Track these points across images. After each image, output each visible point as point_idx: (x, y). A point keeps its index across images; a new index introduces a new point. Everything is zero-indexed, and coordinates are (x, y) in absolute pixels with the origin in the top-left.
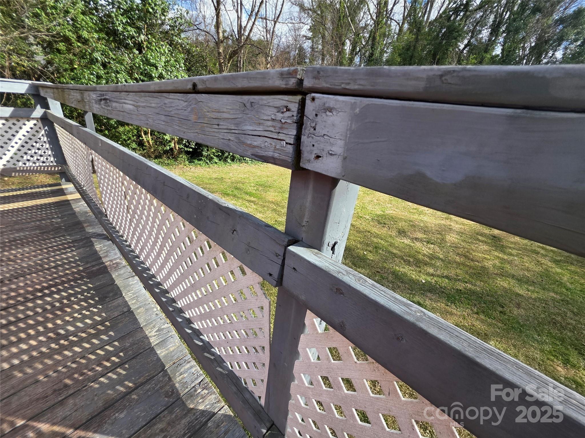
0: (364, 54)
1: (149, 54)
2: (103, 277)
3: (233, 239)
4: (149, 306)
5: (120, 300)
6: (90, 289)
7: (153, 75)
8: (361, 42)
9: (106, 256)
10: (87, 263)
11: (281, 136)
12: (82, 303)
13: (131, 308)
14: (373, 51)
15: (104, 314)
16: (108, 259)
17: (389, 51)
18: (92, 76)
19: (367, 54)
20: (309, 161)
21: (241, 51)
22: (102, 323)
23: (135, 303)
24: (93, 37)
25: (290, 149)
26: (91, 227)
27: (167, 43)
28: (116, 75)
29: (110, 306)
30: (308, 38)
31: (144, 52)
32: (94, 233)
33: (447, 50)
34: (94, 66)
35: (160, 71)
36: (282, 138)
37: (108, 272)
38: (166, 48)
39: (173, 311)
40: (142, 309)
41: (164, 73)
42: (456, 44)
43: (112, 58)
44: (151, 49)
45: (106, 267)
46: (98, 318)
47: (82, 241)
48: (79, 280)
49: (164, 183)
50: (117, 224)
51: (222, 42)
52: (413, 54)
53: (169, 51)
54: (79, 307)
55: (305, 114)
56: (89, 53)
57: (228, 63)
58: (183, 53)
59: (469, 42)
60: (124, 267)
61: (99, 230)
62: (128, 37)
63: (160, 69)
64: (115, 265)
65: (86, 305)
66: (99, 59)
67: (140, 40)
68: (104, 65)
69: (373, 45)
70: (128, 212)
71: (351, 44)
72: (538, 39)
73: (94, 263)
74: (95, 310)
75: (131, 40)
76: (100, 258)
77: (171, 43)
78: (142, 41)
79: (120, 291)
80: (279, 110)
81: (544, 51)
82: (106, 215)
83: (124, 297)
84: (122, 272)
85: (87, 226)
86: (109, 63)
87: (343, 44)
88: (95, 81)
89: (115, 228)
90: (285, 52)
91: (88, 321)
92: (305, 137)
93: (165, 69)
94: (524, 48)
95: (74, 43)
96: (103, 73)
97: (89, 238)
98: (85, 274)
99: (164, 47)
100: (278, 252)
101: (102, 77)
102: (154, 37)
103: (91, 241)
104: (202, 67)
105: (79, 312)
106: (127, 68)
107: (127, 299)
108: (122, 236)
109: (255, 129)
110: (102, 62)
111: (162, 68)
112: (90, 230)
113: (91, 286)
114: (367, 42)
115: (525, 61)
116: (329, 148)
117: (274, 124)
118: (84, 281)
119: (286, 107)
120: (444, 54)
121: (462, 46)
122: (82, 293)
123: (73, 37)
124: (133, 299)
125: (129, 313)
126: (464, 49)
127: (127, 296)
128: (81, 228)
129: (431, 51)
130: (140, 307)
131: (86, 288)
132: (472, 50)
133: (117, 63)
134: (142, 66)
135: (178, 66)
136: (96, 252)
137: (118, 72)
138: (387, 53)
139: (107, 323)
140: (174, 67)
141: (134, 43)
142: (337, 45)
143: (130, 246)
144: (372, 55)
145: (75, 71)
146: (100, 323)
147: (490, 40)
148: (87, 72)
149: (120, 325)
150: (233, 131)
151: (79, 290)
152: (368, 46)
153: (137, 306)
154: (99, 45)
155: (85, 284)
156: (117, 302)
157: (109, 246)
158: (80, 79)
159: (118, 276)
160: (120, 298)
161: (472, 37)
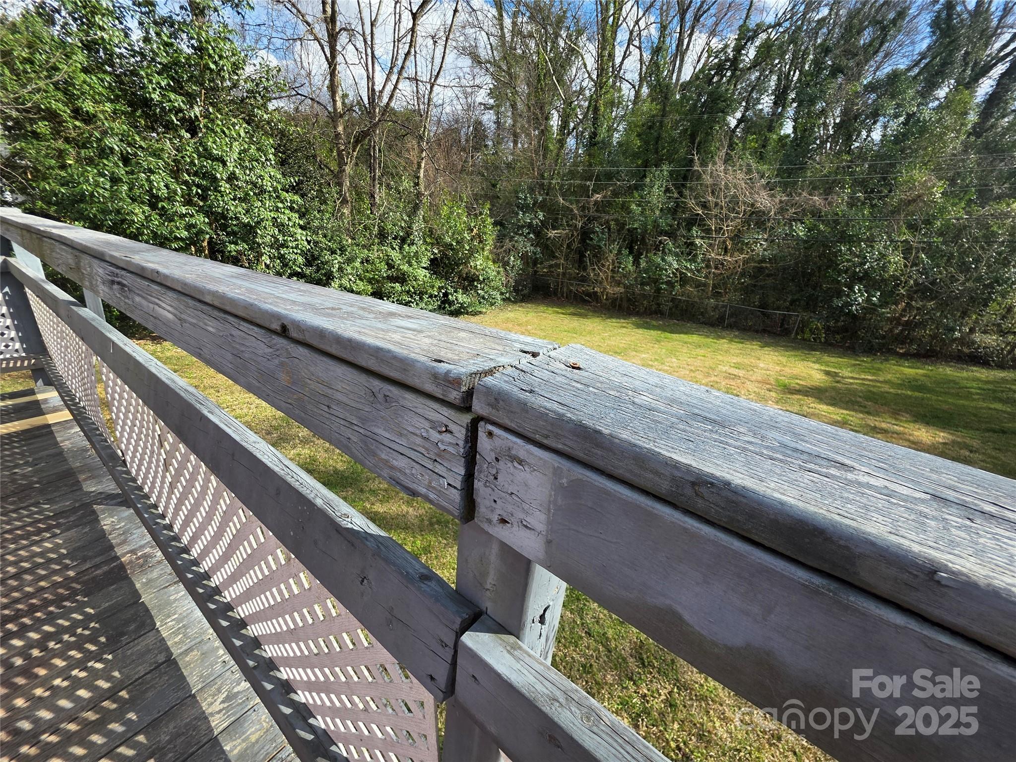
0: (582, 132)
1: (211, 140)
2: (115, 590)
3: (362, 595)
4: (208, 645)
5: (150, 639)
6: (89, 618)
7: (218, 176)
8: (576, 115)
9: (124, 542)
10: (84, 560)
11: (439, 469)
12: (72, 653)
13: (172, 654)
14: (595, 128)
15: (116, 674)
16: (127, 548)
17: (621, 128)
18: (102, 179)
19: (586, 134)
20: (489, 521)
21: (374, 131)
22: (111, 694)
23: (181, 642)
24: (103, 112)
25: (456, 496)
26: (94, 481)
27: (243, 119)
28: (149, 176)
29: (129, 652)
30: (487, 107)
31: (200, 135)
32: (101, 493)
33: (711, 128)
34: (105, 162)
35: (231, 169)
36: (440, 473)
37: (127, 578)
38: (242, 129)
39: (255, 668)
40: (195, 652)
41: (237, 171)
42: (725, 120)
43: (141, 147)
44: (212, 130)
45: (122, 567)
46: (104, 684)
47: (74, 513)
48: (66, 599)
49: (233, 455)
50: (144, 483)
51: (341, 116)
52: (659, 134)
53: (246, 133)
54: (64, 663)
55: (478, 450)
56: (97, 138)
57: (354, 151)
58: (272, 135)
59: (743, 116)
60: (159, 562)
61: (109, 486)
62: (170, 111)
63: (231, 166)
64: (141, 561)
65: (79, 656)
66: (117, 148)
67: (192, 115)
68: (126, 160)
69: (595, 119)
70: (166, 469)
71: (560, 116)
72: (844, 113)
73: (98, 560)
74: (99, 666)
75: (176, 115)
76: (111, 547)
77: (250, 119)
78: (196, 117)
79: (151, 617)
80: (434, 425)
81: (855, 130)
82: (124, 462)
83: (158, 631)
84: (155, 574)
85: (85, 480)
86: (136, 155)
87: (547, 118)
88: (107, 187)
89: (140, 488)
90: (451, 132)
91: (83, 693)
92: (480, 483)
93: (240, 164)
94: (825, 125)
95: (66, 122)
96: (123, 172)
97: (90, 504)
98: (79, 587)
99: (237, 128)
100: (445, 639)
101: (121, 180)
102: (219, 110)
103: (94, 512)
104: (307, 158)
105: (64, 673)
106: (168, 165)
107: (165, 634)
108: (156, 507)
109: (393, 439)
110: (122, 154)
111: (233, 164)
112: (91, 487)
113: (92, 611)
114: (585, 115)
115: (829, 144)
116: (522, 516)
117: (427, 445)
118: (77, 601)
119: (446, 426)
120: (707, 134)
121: (733, 122)
122: (71, 630)
123: (65, 112)
124: (176, 633)
125: (168, 666)
126: (737, 126)
127: (166, 627)
128: (73, 485)
129: (687, 129)
130: (190, 649)
131: (80, 617)
132: (748, 128)
133: (150, 155)
134: (196, 162)
135: (263, 159)
136: (102, 535)
137: (152, 172)
138: (618, 131)
139: (124, 694)
140: (257, 161)
141: (183, 120)
142: (537, 119)
143: (170, 527)
144: (594, 135)
145: (69, 170)
146: (108, 695)
147: (774, 114)
148: (92, 171)
149: (150, 694)
150: (356, 428)
151: (67, 624)
152: (588, 120)
153: (185, 648)
154: (116, 125)
155: (79, 609)
156: (144, 644)
157: (129, 519)
158: (79, 183)
159: (146, 584)
160: (151, 634)
161: (747, 109)
